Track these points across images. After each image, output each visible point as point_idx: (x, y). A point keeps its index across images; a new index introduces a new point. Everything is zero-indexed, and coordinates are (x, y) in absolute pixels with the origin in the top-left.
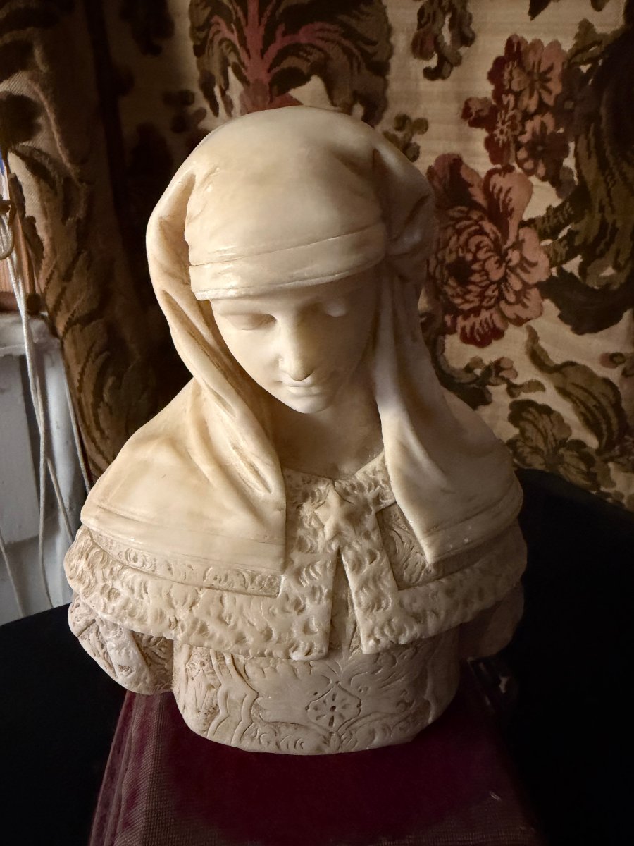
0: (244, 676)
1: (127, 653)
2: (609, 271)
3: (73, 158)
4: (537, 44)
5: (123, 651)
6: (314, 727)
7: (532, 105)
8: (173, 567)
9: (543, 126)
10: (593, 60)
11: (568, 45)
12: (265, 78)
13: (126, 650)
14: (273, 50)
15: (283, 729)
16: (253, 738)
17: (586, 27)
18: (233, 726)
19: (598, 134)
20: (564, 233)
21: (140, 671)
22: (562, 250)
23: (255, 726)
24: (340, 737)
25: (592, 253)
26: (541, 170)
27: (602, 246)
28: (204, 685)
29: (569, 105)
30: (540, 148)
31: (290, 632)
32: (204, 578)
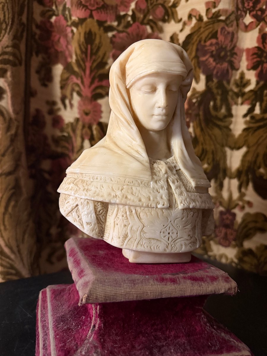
0: (139, 218)
1: (91, 216)
3: (14, 111)
5: (89, 215)
6: (163, 241)
8: (112, 179)
12: (89, 95)
13: (91, 215)
14: (93, 86)
15: (152, 241)
16: (141, 245)
17: (194, 89)
18: (134, 241)
19: (200, 120)
23: (142, 240)
24: (172, 246)
27: (203, 157)
28: (122, 226)
29: (190, 112)
31: (157, 199)
32: (125, 182)
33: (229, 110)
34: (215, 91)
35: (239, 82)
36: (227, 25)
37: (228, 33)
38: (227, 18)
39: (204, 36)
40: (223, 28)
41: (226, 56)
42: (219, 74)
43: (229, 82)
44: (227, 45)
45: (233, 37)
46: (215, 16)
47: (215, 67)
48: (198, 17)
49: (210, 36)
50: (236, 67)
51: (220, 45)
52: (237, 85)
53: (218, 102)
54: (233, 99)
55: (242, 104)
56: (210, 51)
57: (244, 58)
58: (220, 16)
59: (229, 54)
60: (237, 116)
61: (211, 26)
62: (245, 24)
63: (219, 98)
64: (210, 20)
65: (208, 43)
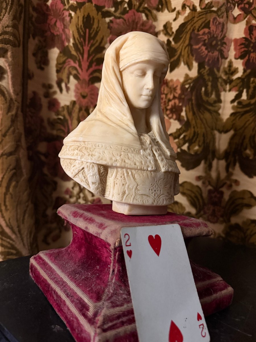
0: (134, 178)
1: (96, 177)
2: (197, 148)
4: (172, 80)
5: (94, 177)
6: (151, 196)
7: (171, 97)
8: (112, 147)
9: (175, 103)
10: (190, 84)
11: (182, 80)
12: (87, 78)
13: (95, 176)
14: (91, 70)
15: (144, 196)
17: (187, 76)
18: (131, 196)
19: (192, 104)
20: (182, 136)
21: (99, 184)
22: (182, 142)
23: (137, 196)
24: (157, 200)
25: (191, 142)
26: (174, 117)
27: (194, 139)
28: (121, 185)
29: (183, 96)
30: (174, 110)
31: (147, 163)
32: (121, 149)
33: (218, 96)
34: (207, 77)
35: (227, 70)
36: (219, 16)
37: (220, 23)
38: (219, 9)
39: (197, 25)
40: (215, 19)
41: (216, 45)
42: (210, 62)
43: (218, 70)
44: (219, 34)
45: (223, 27)
46: (208, 6)
47: (207, 55)
48: (191, 8)
49: (203, 25)
50: (226, 57)
51: (212, 35)
52: (226, 73)
53: (209, 88)
54: (222, 86)
55: (230, 90)
56: (203, 39)
57: (232, 47)
58: (213, 7)
59: (219, 43)
60: (225, 101)
61: (204, 16)
62: (233, 16)
63: (210, 84)
64: (203, 10)
65: (201, 32)
